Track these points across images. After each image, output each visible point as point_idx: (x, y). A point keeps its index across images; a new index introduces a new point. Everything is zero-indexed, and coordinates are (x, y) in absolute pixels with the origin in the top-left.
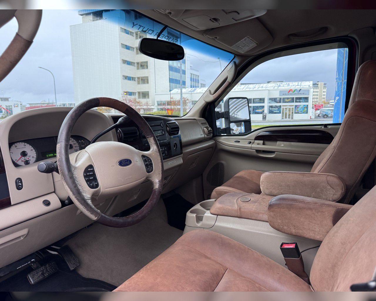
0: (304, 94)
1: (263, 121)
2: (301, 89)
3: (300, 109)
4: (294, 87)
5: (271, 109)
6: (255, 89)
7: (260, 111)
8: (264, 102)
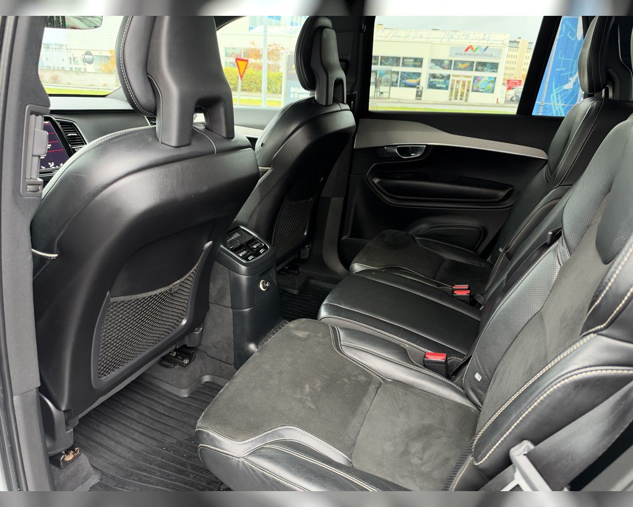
0: (491, 56)
1: (417, 101)
2: (487, 47)
3: (482, 85)
4: (478, 41)
5: (432, 80)
6: (407, 40)
7: (413, 81)
8: (420, 66)
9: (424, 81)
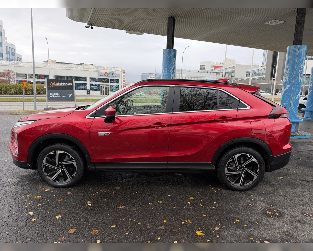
0: (116, 76)
1: (88, 96)
2: (113, 73)
3: (113, 88)
4: (109, 70)
5: (91, 86)
6: (77, 69)
7: (83, 87)
8: (86, 81)
9: (88, 87)
